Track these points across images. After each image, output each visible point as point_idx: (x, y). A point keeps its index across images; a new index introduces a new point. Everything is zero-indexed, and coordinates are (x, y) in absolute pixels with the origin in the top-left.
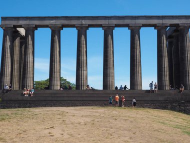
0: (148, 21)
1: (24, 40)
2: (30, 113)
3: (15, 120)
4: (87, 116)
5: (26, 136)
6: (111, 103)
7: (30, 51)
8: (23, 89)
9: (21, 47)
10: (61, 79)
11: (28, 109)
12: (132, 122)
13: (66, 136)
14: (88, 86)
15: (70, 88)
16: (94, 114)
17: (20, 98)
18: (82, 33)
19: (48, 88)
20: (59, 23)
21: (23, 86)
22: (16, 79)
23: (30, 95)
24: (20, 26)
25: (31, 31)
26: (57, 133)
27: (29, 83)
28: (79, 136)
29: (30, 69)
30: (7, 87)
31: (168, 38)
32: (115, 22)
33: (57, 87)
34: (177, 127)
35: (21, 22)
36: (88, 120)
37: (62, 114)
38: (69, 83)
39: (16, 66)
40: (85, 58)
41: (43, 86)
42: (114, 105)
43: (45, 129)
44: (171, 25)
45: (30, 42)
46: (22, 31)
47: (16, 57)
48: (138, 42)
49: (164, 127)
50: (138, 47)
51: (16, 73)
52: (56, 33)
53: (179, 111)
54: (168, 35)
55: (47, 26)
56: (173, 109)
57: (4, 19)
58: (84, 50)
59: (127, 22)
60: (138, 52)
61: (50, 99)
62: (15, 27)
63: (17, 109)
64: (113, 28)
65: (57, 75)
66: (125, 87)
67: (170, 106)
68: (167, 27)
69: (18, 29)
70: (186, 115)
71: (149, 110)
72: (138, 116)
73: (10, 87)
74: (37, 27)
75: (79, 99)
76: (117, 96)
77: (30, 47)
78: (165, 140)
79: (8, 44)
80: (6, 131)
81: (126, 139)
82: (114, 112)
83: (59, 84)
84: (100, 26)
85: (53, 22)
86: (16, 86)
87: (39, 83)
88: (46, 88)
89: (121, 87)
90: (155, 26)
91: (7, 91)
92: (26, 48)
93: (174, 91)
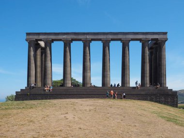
0: (136, 36)
1: (44, 51)
2: (50, 103)
3: (40, 108)
4: (91, 105)
5: (48, 119)
6: (107, 96)
7: (49, 58)
8: (44, 86)
9: (42, 56)
10: (72, 79)
11: (49, 100)
12: (122, 109)
13: (77, 119)
14: (91, 84)
15: (78, 85)
16: (96, 104)
17: (43, 93)
18: (86, 45)
19: (62, 85)
20: (69, 37)
21: (44, 84)
22: (39, 79)
23: (49, 90)
24: (41, 40)
25: (49, 43)
26: (70, 116)
27: (49, 82)
28: (86, 119)
29: (49, 72)
30: (33, 85)
31: (150, 49)
32: (111, 37)
33: (69, 84)
34: (154, 112)
35: (41, 37)
36: (92, 108)
37: (73, 104)
38: (77, 82)
39: (39, 70)
40: (89, 64)
41: (59, 84)
42: (109, 98)
43: (62, 114)
44: (152, 40)
45: (49, 52)
46: (42, 44)
47: (39, 63)
48: (127, 52)
49: (145, 113)
50: (127, 55)
51: (39, 75)
52: (67, 45)
53: (156, 102)
54: (150, 47)
55: (60, 40)
56: (151, 100)
57: (28, 34)
58: (88, 58)
59: (120, 37)
60: (127, 60)
61: (64, 93)
62: (37, 40)
63: (41, 101)
64: (110, 41)
65: (68, 76)
66: (118, 85)
67: (149, 98)
68: (150, 40)
69: (39, 42)
70: (160, 104)
71: (134, 101)
72: (127, 105)
73: (35, 85)
74: (53, 41)
75: (85, 93)
76: (112, 91)
77: (49, 55)
78: (146, 121)
79: (32, 53)
80: (35, 116)
81: (119, 121)
82: (110, 102)
83: (70, 83)
84: (100, 40)
85: (65, 37)
86: (39, 84)
87: (56, 82)
88: (61, 86)
89: (115, 85)
90: (140, 40)
91: (33, 87)
92: (46, 56)
93: (152, 88)
